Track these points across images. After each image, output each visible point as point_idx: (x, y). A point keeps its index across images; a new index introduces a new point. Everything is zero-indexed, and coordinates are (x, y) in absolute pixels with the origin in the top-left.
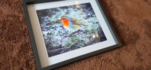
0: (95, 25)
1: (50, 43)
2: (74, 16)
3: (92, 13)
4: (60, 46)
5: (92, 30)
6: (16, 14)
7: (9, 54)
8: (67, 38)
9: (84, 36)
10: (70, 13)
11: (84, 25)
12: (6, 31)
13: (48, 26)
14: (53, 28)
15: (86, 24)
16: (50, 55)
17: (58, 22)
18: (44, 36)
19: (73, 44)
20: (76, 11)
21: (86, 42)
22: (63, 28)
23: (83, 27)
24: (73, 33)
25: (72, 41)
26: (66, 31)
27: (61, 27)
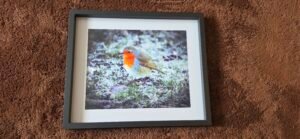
0: (179, 75)
1: (94, 89)
2: (147, 50)
3: (182, 51)
4: (108, 97)
5: (170, 84)
6: (58, 28)
7: (33, 90)
8: (122, 87)
9: (151, 90)
10: (143, 45)
11: (159, 71)
12: (37, 54)
13: (99, 60)
14: (106, 64)
15: (164, 70)
16: (89, 106)
17: (116, 56)
18: (88, 73)
19: (129, 98)
20: (154, 42)
21: (152, 101)
22: (122, 68)
23: (156, 73)
24: (136, 80)
25: (130, 93)
26: (125, 74)
27: (119, 65)
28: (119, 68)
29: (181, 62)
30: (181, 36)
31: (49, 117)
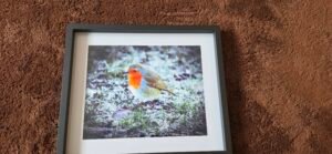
0: (193, 97)
1: (94, 114)
2: (156, 68)
3: (196, 69)
4: (109, 125)
5: (183, 107)
6: (54, 46)
8: (126, 112)
9: (161, 115)
10: (151, 63)
11: (170, 93)
12: (30, 74)
13: (101, 81)
14: (108, 86)
15: (175, 91)
16: (87, 135)
17: (120, 76)
18: (87, 97)
19: (134, 125)
20: (163, 59)
21: (161, 129)
22: (127, 90)
23: (167, 95)
24: (142, 104)
25: (135, 119)
26: (131, 97)
27: (123, 86)
28: (123, 89)
29: (195, 82)
30: (195, 52)
31: (41, 149)
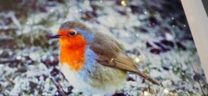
2: (111, 30)
3: (182, 34)
10: (100, 19)
11: (145, 78)
14: (14, 63)
15: (154, 74)
20: (123, 13)
22: (56, 72)
23: (138, 82)
27: (47, 63)
28: (48, 71)
